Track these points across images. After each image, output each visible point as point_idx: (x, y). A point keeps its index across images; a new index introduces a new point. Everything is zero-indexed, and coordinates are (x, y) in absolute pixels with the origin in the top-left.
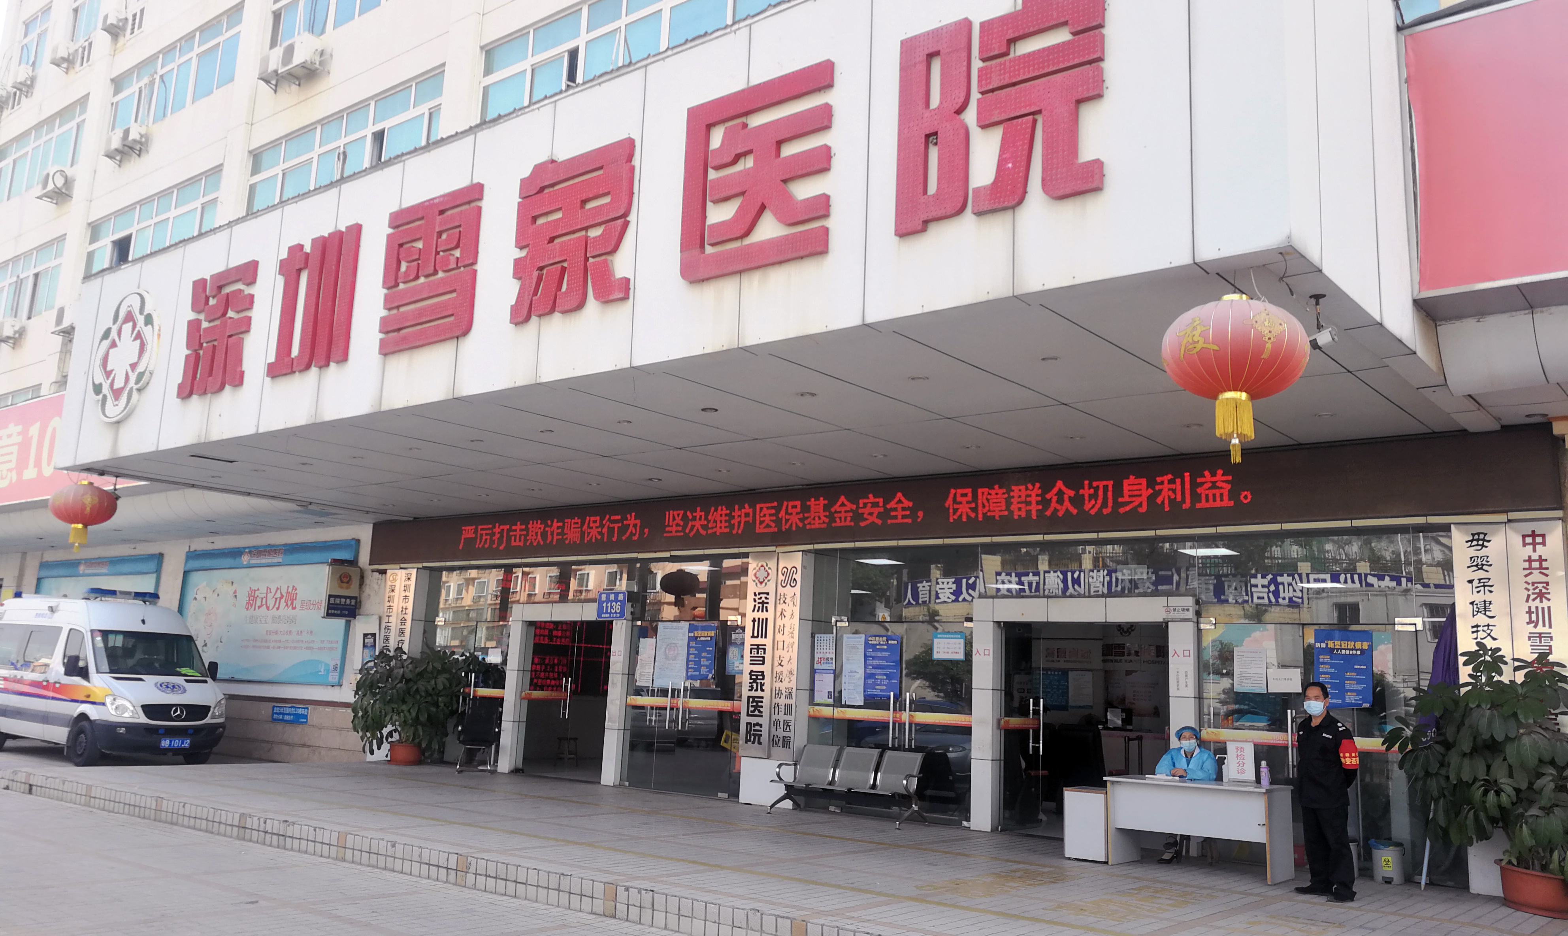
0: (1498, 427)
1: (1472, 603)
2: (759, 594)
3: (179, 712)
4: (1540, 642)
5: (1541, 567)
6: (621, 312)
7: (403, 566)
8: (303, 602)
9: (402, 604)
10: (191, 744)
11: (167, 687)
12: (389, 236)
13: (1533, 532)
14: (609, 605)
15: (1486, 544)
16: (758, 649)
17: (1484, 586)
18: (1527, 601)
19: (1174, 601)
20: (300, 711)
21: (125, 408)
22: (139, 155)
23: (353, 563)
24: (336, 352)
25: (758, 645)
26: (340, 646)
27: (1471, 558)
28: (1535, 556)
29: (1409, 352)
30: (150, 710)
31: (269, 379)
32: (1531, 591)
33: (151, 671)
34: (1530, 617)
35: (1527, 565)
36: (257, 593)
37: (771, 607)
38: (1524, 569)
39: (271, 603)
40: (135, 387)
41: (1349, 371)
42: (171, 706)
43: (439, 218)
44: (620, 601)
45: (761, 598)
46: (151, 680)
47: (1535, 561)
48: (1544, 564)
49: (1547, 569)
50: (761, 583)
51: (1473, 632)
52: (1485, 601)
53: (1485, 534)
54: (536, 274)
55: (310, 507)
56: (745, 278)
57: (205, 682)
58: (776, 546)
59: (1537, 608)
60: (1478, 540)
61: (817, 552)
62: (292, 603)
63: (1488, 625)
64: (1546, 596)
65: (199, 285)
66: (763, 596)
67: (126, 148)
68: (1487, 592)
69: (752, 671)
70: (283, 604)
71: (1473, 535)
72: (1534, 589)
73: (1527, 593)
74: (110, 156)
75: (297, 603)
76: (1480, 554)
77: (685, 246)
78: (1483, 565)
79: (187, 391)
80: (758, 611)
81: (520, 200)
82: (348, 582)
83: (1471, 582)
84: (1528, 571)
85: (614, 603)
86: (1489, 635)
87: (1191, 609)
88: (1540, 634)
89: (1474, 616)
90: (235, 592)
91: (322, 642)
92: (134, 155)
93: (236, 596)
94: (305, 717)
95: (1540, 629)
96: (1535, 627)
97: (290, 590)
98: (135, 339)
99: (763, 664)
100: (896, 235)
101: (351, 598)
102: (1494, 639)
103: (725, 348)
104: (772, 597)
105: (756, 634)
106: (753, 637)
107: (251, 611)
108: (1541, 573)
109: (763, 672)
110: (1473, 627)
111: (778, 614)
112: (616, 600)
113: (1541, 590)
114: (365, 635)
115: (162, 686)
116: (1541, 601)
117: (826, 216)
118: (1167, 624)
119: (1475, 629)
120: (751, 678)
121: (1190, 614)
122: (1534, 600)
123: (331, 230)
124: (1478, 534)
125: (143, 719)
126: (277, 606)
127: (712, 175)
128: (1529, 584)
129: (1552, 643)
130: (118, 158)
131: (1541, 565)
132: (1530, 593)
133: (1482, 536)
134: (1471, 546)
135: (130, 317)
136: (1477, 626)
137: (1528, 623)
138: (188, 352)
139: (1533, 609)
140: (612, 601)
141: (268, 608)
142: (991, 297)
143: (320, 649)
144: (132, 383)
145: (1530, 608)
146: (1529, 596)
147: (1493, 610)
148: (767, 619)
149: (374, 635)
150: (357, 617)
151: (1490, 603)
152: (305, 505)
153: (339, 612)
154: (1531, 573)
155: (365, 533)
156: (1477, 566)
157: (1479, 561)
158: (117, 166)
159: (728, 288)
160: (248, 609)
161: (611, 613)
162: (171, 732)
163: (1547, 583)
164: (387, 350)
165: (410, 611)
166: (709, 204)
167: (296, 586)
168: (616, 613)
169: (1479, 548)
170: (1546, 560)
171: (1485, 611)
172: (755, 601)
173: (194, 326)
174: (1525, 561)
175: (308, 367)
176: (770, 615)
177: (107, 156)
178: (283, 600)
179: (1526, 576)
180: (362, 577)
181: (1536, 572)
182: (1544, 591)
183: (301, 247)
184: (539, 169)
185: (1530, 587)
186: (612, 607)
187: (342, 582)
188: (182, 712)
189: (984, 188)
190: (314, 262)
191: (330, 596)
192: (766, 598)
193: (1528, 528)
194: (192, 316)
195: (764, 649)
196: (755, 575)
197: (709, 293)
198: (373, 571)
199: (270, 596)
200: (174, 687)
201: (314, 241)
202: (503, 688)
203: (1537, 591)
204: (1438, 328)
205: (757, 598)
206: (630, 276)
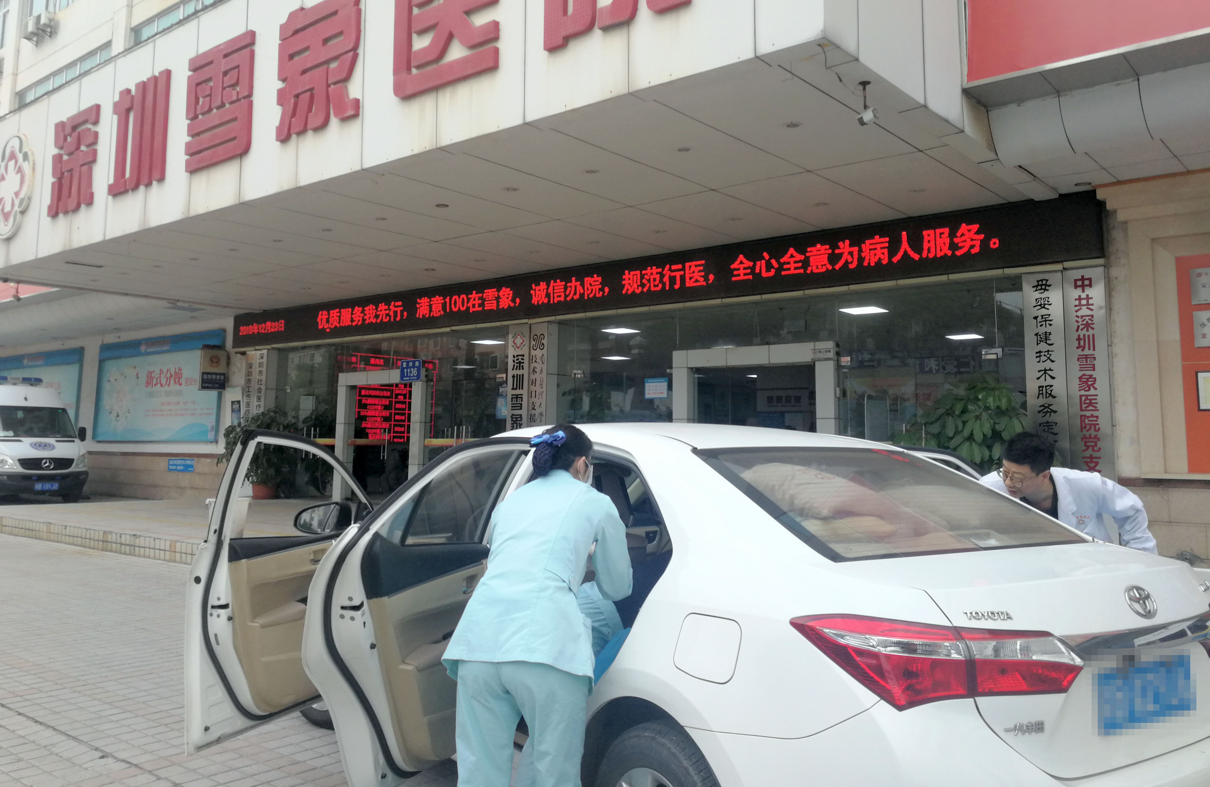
0: (1057, 196)
1: (1036, 335)
2: (517, 356)
3: (47, 464)
4: (1087, 362)
5: (1088, 304)
6: (354, 127)
7: (257, 348)
8: (186, 379)
9: (258, 377)
10: (60, 487)
11: (40, 446)
12: (189, 78)
13: (1083, 276)
14: (409, 370)
15: (1047, 288)
16: (517, 398)
17: (1046, 321)
18: (1077, 331)
19: (820, 345)
20: (188, 462)
21: (12, 227)
22: (50, 36)
23: (221, 347)
24: (156, 175)
25: (517, 395)
26: (214, 411)
27: (1036, 300)
28: (1084, 296)
29: (957, 131)
30: (25, 463)
31: (110, 198)
32: (1081, 323)
33: (30, 433)
34: (1079, 343)
35: (1077, 303)
36: (153, 375)
37: (526, 365)
38: (1076, 306)
39: (164, 381)
40: (19, 210)
41: (920, 151)
42: (42, 459)
43: (224, 61)
44: (417, 367)
45: (518, 359)
46: (28, 441)
47: (1083, 299)
48: (1091, 302)
49: (1093, 305)
50: (518, 348)
51: (1037, 357)
52: (1046, 332)
53: (1047, 280)
54: (293, 100)
55: (179, 304)
56: (441, 93)
57: (73, 441)
58: (529, 319)
59: (1084, 335)
60: (1041, 285)
61: (560, 323)
62: (179, 381)
63: (1048, 351)
64: (1091, 326)
65: (60, 127)
66: (520, 358)
67: (40, 31)
68: (1047, 325)
69: (513, 415)
70: (172, 382)
71: (1038, 281)
72: (1082, 321)
73: (1077, 324)
74: (28, 38)
75: (183, 381)
76: (1043, 296)
77: (397, 71)
78: (1045, 304)
79: (54, 212)
80: (516, 369)
81: (280, 42)
82: (217, 362)
83: (1036, 318)
84: (1078, 308)
85: (412, 369)
86: (1049, 358)
87: (832, 350)
88: (1086, 355)
89: (1037, 344)
90: (137, 374)
91: (202, 409)
92: (47, 36)
93: (138, 378)
94: (192, 466)
95: (1087, 352)
96: (1083, 350)
97: (177, 370)
98: (17, 173)
99: (521, 409)
100: (545, 49)
101: (220, 374)
102: (1053, 361)
103: (427, 149)
104: (526, 358)
105: (515, 387)
106: (513, 389)
107: (150, 389)
108: (1087, 308)
109: (521, 415)
110: (1037, 353)
111: (532, 371)
112: (414, 367)
113: (1087, 322)
114: (233, 403)
115: (35, 446)
116: (1088, 330)
117: (496, 38)
118: (814, 363)
119: (1038, 354)
120: (512, 421)
121: (831, 355)
122: (1082, 330)
123: (149, 75)
124: (1042, 280)
125: (18, 469)
126: (168, 383)
127: (416, 11)
128: (1078, 317)
129: (1095, 362)
130: (35, 39)
131: (1088, 302)
132: (1079, 324)
133: (1044, 282)
134: (1036, 290)
135: (13, 156)
136: (1040, 352)
137: (1077, 348)
138: (53, 180)
139: (1082, 337)
140: (411, 368)
141: (161, 385)
142: (613, 95)
143: (201, 414)
144: (16, 208)
145: (1079, 336)
146: (1078, 327)
147: (1052, 339)
148: (523, 375)
149: (239, 402)
150: (227, 389)
151: (1050, 333)
152: (174, 303)
153: (211, 385)
154: (1081, 309)
155: (229, 324)
156: (1040, 305)
157: (1042, 301)
158: (34, 46)
159: (428, 102)
160: (147, 386)
161: (410, 376)
162: (41, 478)
163: (1092, 316)
164: (193, 169)
165: (264, 382)
166: (414, 36)
167: (181, 368)
168: (414, 376)
169: (1043, 291)
170: (1092, 298)
171: (1046, 340)
172: (514, 361)
173: (57, 159)
174: (1076, 300)
175: (136, 187)
176: (525, 372)
177: (26, 38)
178: (172, 379)
179: (1077, 311)
180: (229, 358)
181: (1084, 308)
182: (1090, 322)
183: (128, 91)
184: (293, 16)
185: (1080, 320)
186: (411, 372)
187: (212, 362)
188: (50, 463)
189: (606, 7)
190: (137, 103)
191: (203, 373)
192: (522, 359)
193: (1077, 274)
194: (56, 151)
195: (522, 398)
196: (514, 342)
197: (416, 105)
198: (236, 353)
199: (163, 376)
200: (45, 446)
201: (137, 85)
202: (335, 438)
203: (1085, 322)
204: (989, 112)
205: (515, 359)
206: (359, 97)
